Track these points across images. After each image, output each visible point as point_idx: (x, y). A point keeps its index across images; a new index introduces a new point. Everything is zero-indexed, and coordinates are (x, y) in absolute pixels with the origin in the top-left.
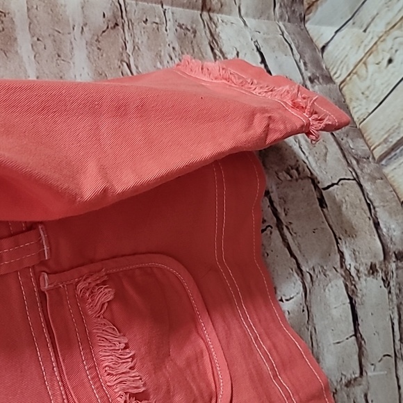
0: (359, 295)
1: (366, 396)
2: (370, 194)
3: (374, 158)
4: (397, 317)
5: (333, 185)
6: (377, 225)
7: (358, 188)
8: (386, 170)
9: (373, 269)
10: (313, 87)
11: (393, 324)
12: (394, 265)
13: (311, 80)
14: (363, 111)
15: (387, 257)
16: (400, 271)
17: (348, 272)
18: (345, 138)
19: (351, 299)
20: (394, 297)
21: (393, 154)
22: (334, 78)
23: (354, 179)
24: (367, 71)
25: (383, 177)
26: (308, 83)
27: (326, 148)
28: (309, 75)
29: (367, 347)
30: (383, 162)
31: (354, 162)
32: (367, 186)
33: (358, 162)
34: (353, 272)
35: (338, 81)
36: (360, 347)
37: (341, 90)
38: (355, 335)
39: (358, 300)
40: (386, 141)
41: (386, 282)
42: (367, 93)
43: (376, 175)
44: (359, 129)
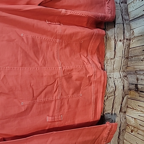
0: (117, 44)
1: (114, 62)
2: (125, 27)
3: (129, 20)
4: (124, 50)
5: (118, 24)
6: (124, 33)
7: (123, 25)
8: (130, 23)
9: (120, 41)
10: (121, 4)
11: (123, 51)
12: (126, 41)
13: (122, 3)
14: (131, 10)
15: (124, 39)
16: (127, 42)
17: (115, 40)
18: (124, 16)
19: (115, 45)
20: (124, 47)
21: (134, 20)
22: (127, 3)
23: (123, 23)
24: (136, 2)
25: (129, 24)
26: (121, 3)
27: (119, 17)
28: (122, 1)
29: (116, 54)
30: (131, 21)
31: (124, 20)
32: (125, 25)
33: (125, 20)
34: (116, 40)
35: (128, 4)
36: (115, 53)
37: (127, 6)
38: (114, 51)
39: (116, 45)
40: (133, 17)
41: (123, 43)
42: (134, 7)
43: (128, 24)
44: (129, 14)
